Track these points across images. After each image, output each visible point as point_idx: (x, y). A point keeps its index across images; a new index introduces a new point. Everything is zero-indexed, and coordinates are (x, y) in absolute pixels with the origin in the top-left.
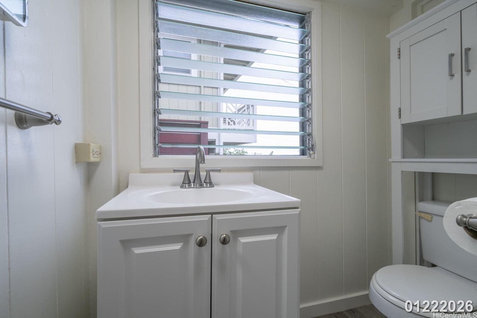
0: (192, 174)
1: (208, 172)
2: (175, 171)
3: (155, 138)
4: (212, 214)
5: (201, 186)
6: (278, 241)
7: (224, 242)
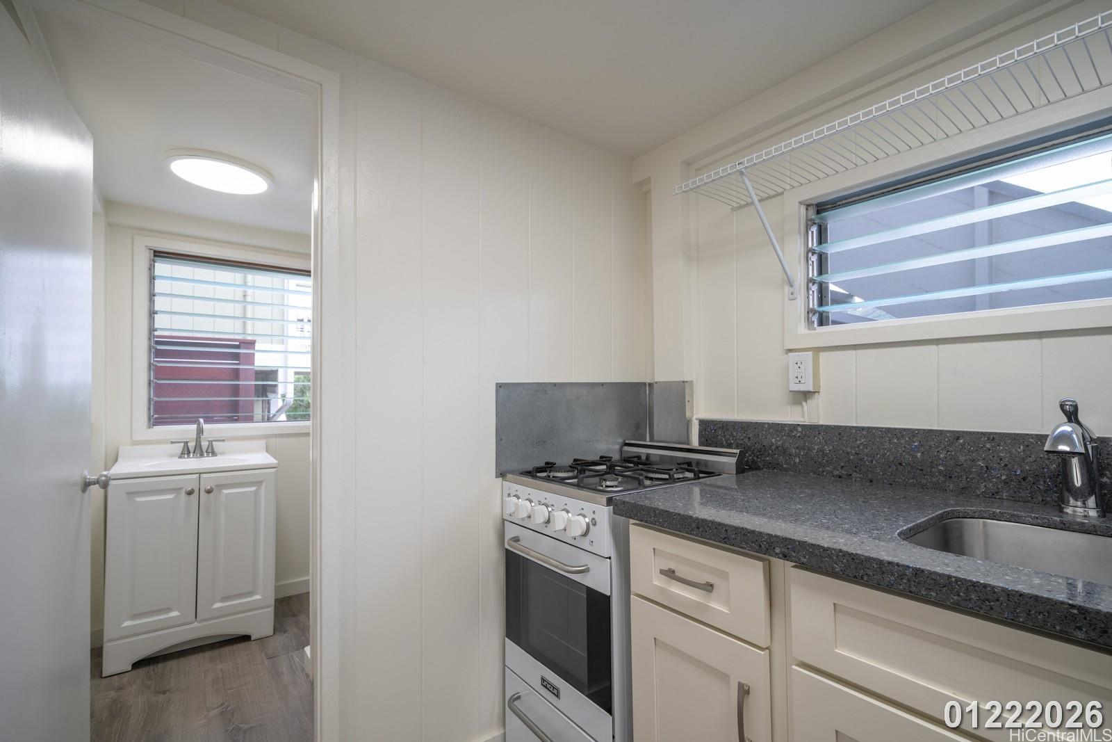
0: (192, 445)
1: (211, 442)
2: (172, 443)
3: (149, 409)
4: (200, 473)
5: (202, 455)
6: (256, 493)
7: (209, 492)
